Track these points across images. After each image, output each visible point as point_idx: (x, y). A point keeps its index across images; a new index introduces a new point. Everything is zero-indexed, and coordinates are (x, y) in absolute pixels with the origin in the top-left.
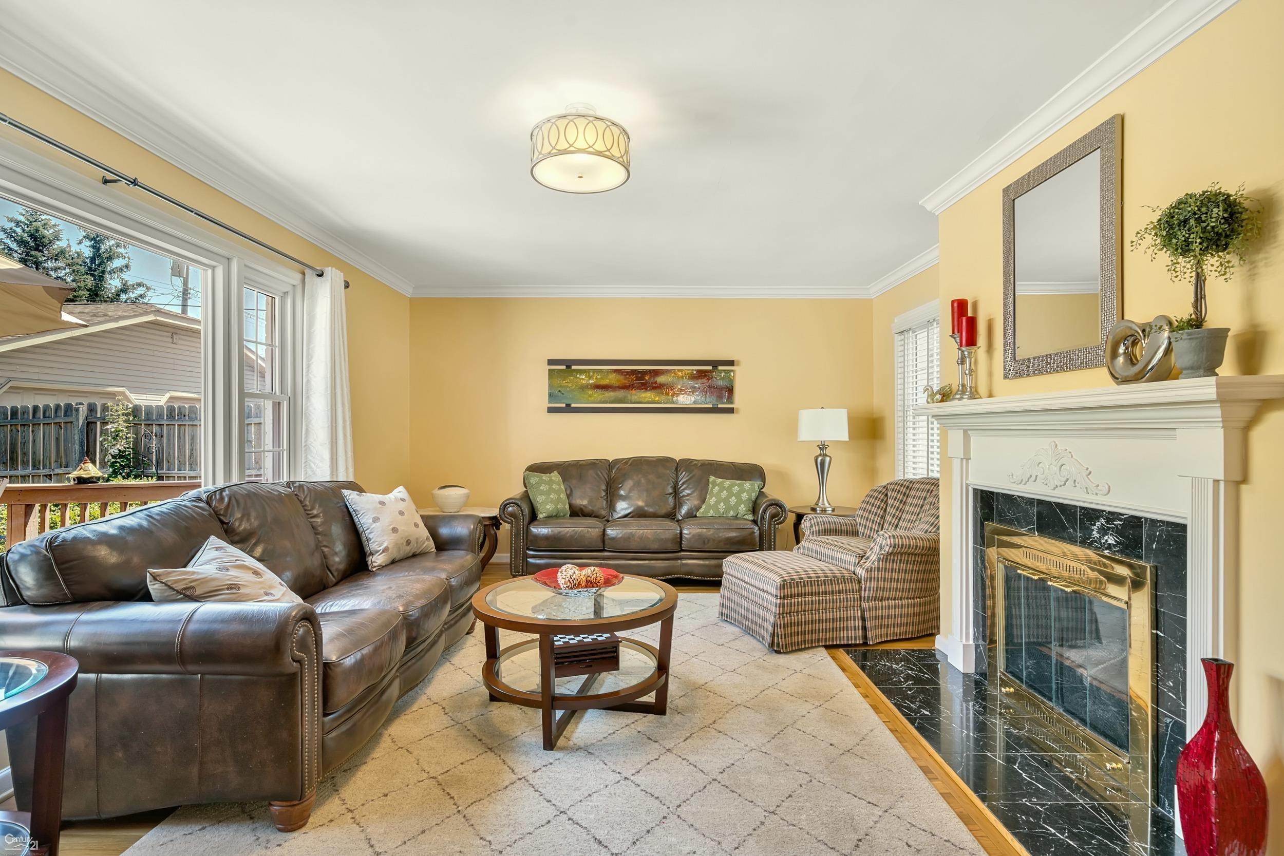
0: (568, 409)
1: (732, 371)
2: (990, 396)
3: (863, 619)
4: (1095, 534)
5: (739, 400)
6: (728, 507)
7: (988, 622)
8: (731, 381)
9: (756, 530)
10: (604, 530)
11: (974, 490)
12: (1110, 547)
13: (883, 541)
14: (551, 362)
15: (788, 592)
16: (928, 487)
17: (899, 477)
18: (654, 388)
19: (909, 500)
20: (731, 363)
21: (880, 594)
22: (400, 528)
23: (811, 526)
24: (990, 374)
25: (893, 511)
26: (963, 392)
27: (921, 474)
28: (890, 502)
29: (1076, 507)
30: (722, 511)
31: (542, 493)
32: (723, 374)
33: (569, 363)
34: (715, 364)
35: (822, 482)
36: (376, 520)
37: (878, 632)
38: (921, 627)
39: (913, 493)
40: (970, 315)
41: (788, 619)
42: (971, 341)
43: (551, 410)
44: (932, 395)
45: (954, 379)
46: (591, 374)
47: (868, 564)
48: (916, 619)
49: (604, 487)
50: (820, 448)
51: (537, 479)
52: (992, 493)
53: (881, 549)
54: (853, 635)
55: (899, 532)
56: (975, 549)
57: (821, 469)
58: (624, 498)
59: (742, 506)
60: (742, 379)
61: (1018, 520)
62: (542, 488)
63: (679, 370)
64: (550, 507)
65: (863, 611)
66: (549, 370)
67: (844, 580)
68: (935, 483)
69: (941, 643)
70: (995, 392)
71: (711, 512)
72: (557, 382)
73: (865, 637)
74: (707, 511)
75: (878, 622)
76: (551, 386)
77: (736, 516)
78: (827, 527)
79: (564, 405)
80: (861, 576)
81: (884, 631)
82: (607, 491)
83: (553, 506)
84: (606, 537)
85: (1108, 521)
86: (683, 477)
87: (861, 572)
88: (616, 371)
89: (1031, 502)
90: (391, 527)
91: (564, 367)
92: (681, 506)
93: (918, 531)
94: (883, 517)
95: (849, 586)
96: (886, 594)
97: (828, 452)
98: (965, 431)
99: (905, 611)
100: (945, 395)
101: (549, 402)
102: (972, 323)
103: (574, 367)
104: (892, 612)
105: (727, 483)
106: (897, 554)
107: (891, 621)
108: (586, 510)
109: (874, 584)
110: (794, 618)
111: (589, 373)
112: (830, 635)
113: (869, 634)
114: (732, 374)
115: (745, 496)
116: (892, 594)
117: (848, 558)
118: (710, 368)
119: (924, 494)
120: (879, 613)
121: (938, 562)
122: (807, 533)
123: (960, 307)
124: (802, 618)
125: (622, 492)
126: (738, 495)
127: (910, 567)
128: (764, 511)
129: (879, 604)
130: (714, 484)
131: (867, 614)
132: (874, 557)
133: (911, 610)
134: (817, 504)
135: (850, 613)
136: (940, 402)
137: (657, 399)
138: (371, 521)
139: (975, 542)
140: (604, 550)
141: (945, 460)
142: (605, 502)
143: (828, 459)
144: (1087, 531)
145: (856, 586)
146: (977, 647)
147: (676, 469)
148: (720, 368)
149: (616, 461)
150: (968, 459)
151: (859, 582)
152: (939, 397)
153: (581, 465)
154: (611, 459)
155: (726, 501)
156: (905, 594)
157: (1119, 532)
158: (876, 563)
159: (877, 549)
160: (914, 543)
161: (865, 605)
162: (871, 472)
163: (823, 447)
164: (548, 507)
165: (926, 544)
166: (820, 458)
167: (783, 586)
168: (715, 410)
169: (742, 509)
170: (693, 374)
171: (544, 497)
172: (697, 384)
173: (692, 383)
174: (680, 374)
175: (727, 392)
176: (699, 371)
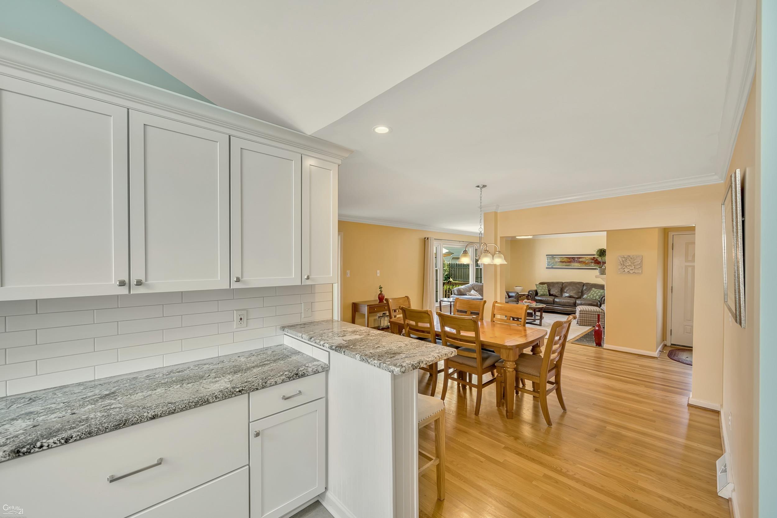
0: (552, 268)
6: (593, 297)
10: (554, 299)
14: (547, 255)
18: (579, 262)
30: (592, 297)
31: (539, 289)
43: (548, 268)
46: (559, 258)
51: (540, 286)
58: (566, 292)
59: (598, 296)
63: (587, 257)
64: (541, 293)
66: (547, 257)
72: (549, 261)
77: (596, 299)
82: (561, 290)
84: (554, 301)
86: (585, 288)
88: (566, 257)
91: (551, 257)
92: (583, 296)
101: (547, 266)
103: (554, 257)
105: (596, 290)
108: (554, 295)
115: (599, 294)
130: (593, 290)
137: (579, 265)
140: (554, 304)
142: (559, 293)
147: (583, 286)
149: (565, 282)
153: (553, 283)
154: (563, 282)
169: (597, 297)
170: (591, 258)
171: (540, 290)
172: (593, 261)
173: (591, 261)
174: (587, 258)
175: (603, 263)
176: (593, 257)
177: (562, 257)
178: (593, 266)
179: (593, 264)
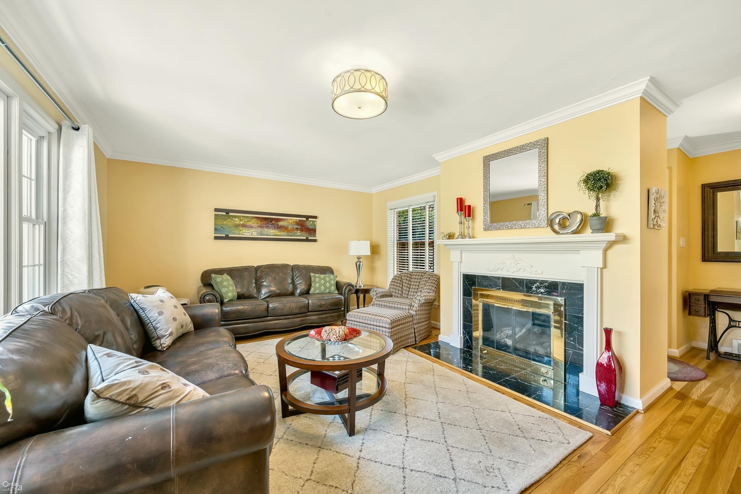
0: (227, 238)
1: (316, 221)
3: (414, 333)
4: (534, 289)
5: (318, 236)
6: (326, 288)
8: (315, 226)
9: (343, 298)
10: (268, 305)
11: (463, 274)
12: (542, 293)
13: (421, 298)
14: (216, 210)
18: (278, 228)
20: (315, 217)
21: (419, 321)
22: (178, 317)
23: (377, 294)
25: (406, 285)
29: (524, 279)
30: (323, 290)
31: (225, 287)
32: (311, 223)
33: (228, 211)
34: (307, 217)
35: (358, 274)
36: (161, 313)
37: (418, 337)
40: (467, 205)
43: (216, 238)
46: (242, 218)
47: (414, 309)
48: (427, 330)
49: (254, 281)
50: (358, 258)
51: (221, 279)
52: (475, 276)
53: (419, 302)
54: (412, 341)
56: (465, 298)
57: (358, 268)
58: (265, 287)
59: (333, 287)
60: (320, 226)
61: (490, 285)
62: (224, 284)
63: (290, 219)
65: (415, 329)
66: (215, 215)
67: (407, 317)
69: (443, 339)
71: (317, 291)
72: (220, 222)
73: (415, 341)
74: (315, 290)
75: (419, 333)
76: (215, 224)
77: (329, 292)
79: (224, 235)
80: (413, 314)
81: (420, 337)
82: (256, 283)
83: (232, 294)
84: (270, 309)
85: (541, 284)
86: (297, 274)
87: (412, 312)
88: (256, 217)
89: (498, 278)
90: (172, 317)
91: (224, 214)
92: (297, 289)
93: (430, 293)
94: (402, 288)
95: (410, 319)
97: (361, 260)
98: (461, 251)
100: (450, 236)
101: (215, 233)
103: (230, 214)
104: (422, 328)
105: (322, 276)
106: (426, 302)
107: (422, 332)
108: (246, 295)
111: (240, 218)
112: (405, 342)
113: (416, 339)
114: (315, 223)
115: (332, 282)
118: (305, 219)
120: (418, 329)
122: (375, 297)
123: (461, 201)
124: (397, 336)
125: (265, 283)
126: (329, 282)
127: (427, 308)
128: (346, 289)
130: (315, 277)
132: (416, 305)
133: (426, 326)
135: (412, 330)
137: (279, 233)
138: (157, 315)
139: (464, 295)
140: (268, 316)
142: (255, 290)
143: (361, 264)
144: (529, 288)
145: (412, 319)
147: (292, 270)
148: (310, 219)
149: (259, 267)
150: (461, 262)
151: (413, 317)
152: (447, 237)
153: (239, 269)
154: (255, 265)
155: (324, 285)
157: (546, 287)
158: (418, 308)
159: (417, 302)
161: (415, 326)
163: (359, 258)
164: (229, 295)
166: (358, 264)
167: (391, 324)
168: (307, 240)
170: (296, 222)
171: (226, 289)
172: (299, 227)
173: (296, 227)
174: (291, 221)
175: (313, 231)
176: (300, 220)
177: (248, 217)
178: (299, 235)
179: (299, 233)
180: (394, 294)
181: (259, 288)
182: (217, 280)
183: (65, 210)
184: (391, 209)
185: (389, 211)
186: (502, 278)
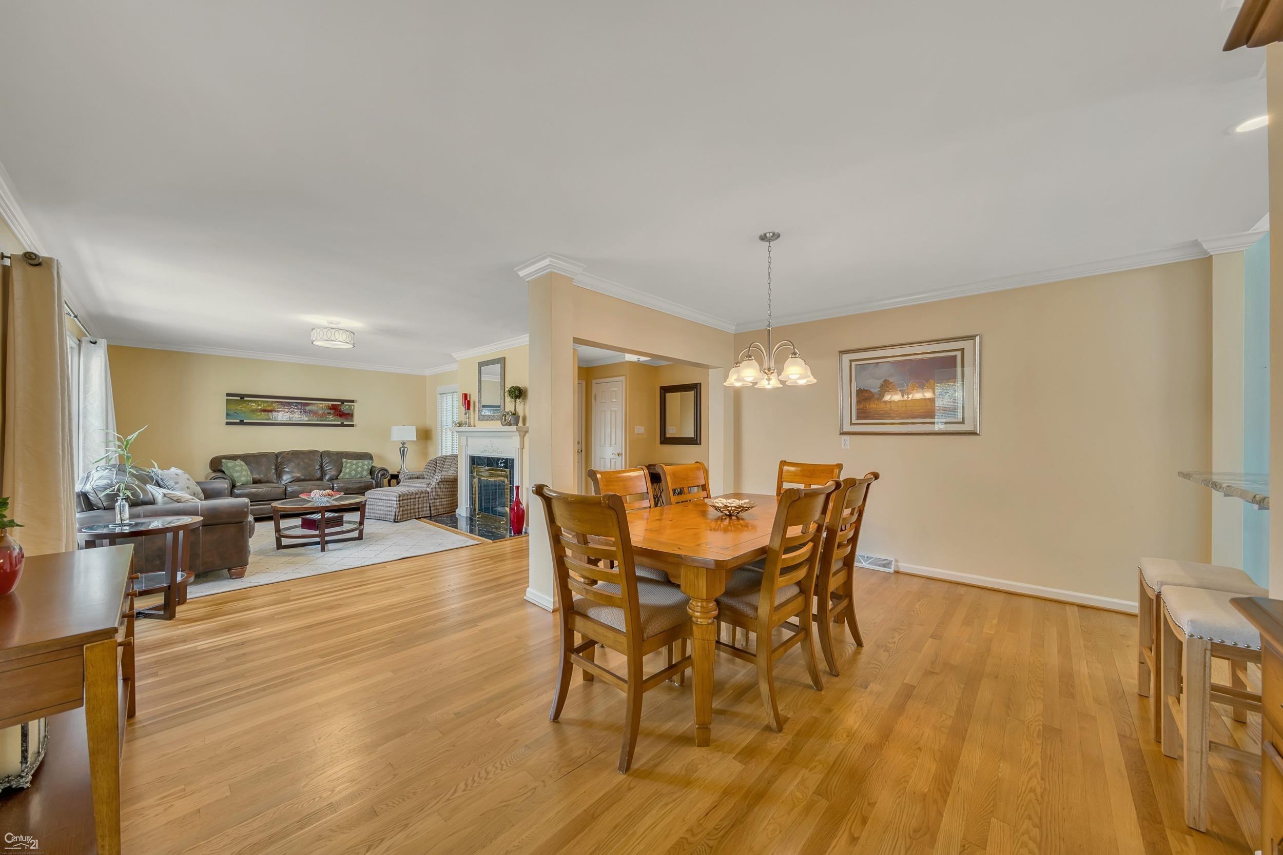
0: (242, 423)
1: (353, 405)
2: (474, 426)
3: (430, 507)
4: (499, 464)
5: (356, 419)
6: (357, 473)
7: (474, 499)
8: (352, 410)
9: (374, 482)
10: (286, 488)
11: (470, 456)
13: (438, 477)
14: (228, 395)
15: (401, 498)
16: (453, 458)
17: (440, 455)
18: (305, 413)
19: (446, 463)
20: (353, 401)
21: (436, 497)
22: (190, 487)
23: (403, 477)
24: (474, 419)
25: (439, 468)
26: (466, 424)
27: (449, 453)
28: (438, 464)
29: (495, 458)
30: (352, 475)
31: (237, 471)
32: (347, 407)
33: (242, 396)
34: (343, 401)
35: (403, 460)
36: (176, 483)
37: (435, 511)
38: (451, 508)
39: (447, 460)
40: (468, 399)
41: (401, 509)
42: (469, 408)
43: (228, 424)
44: (456, 424)
45: (463, 419)
46: (260, 403)
47: (432, 487)
48: (449, 506)
49: (273, 467)
50: (402, 444)
51: (233, 464)
52: (475, 457)
53: (436, 480)
54: (427, 513)
55: (443, 473)
56: (470, 475)
57: (403, 454)
58: (288, 472)
60: (358, 410)
61: (481, 464)
62: (237, 469)
63: (320, 404)
64: (243, 479)
65: (430, 504)
66: (227, 399)
67: (423, 493)
68: (456, 456)
69: (458, 511)
70: (476, 425)
71: (347, 476)
72: (233, 407)
73: (431, 514)
74: (344, 475)
75: (435, 508)
76: (227, 409)
77: (360, 476)
78: (412, 476)
79: (238, 421)
80: (429, 491)
81: (437, 511)
82: (276, 469)
83: (245, 478)
84: (287, 492)
85: (502, 460)
86: (326, 460)
87: (428, 489)
89: (485, 458)
90: (186, 486)
91: (239, 398)
92: (325, 475)
93: (450, 474)
94: (435, 471)
95: (424, 495)
96: (438, 497)
97: (405, 446)
98: (466, 437)
99: (445, 503)
100: (460, 425)
101: (227, 419)
102: (469, 402)
103: (245, 399)
104: (440, 503)
105: (355, 462)
106: (443, 481)
107: (440, 507)
108: (263, 480)
109: (434, 494)
110: (404, 508)
111: (258, 402)
112: (417, 514)
113: (432, 512)
114: (353, 407)
115: (366, 467)
116: (441, 497)
117: (423, 486)
118: (340, 403)
119: (451, 460)
120: (436, 504)
121: (457, 484)
122: (402, 479)
123: (466, 395)
124: (406, 508)
125: (287, 470)
126: (362, 467)
127: (447, 486)
128: (378, 473)
129: (436, 501)
130: (347, 463)
131: (431, 505)
132: (434, 484)
133: (447, 502)
134: (400, 470)
135: (425, 505)
136: (459, 426)
137: (306, 418)
138: (174, 484)
139: (470, 473)
141: (460, 447)
142: (275, 476)
143: (406, 449)
144: (498, 464)
145: (427, 495)
146: (470, 507)
147: (321, 456)
148: (345, 403)
149: (280, 453)
150: (467, 446)
151: (428, 493)
152: (458, 425)
153: (255, 456)
154: (276, 452)
155: (355, 470)
156: (445, 497)
157: (504, 463)
158: (435, 486)
159: (435, 480)
160: (448, 477)
161: (431, 501)
162: (425, 454)
163: (404, 444)
164: (242, 479)
165: (453, 477)
166: (402, 449)
167: (399, 497)
168: (342, 425)
169: (365, 473)
170: (329, 406)
171: (239, 474)
172: (332, 411)
173: (329, 411)
174: (321, 405)
175: (349, 415)
176: (332, 405)
177: (267, 401)
178: (332, 420)
179: (331, 417)
180: (426, 476)
181: (279, 475)
182: (229, 465)
183: (85, 407)
184: (441, 394)
185: (439, 396)
186: (487, 458)
